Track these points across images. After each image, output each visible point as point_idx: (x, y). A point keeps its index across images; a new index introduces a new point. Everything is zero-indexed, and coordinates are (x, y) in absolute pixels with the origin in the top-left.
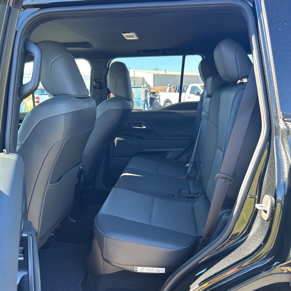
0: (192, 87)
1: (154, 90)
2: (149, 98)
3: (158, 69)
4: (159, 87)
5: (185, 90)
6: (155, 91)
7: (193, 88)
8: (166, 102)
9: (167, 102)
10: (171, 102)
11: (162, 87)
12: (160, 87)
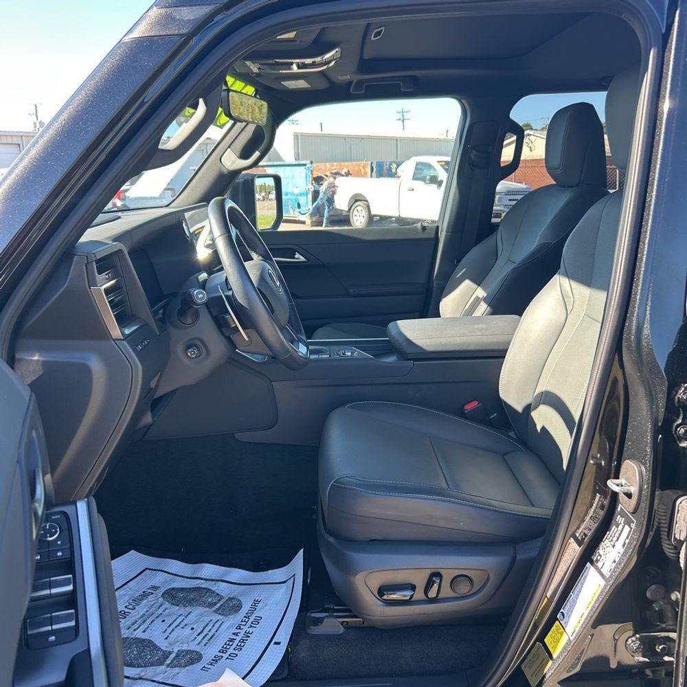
0: (417, 164)
1: (318, 171)
2: (311, 192)
3: (296, 121)
4: (328, 164)
5: (394, 170)
6: (320, 175)
7: (419, 167)
8: (354, 201)
9: (356, 201)
10: (367, 201)
11: (335, 164)
12: (332, 166)
